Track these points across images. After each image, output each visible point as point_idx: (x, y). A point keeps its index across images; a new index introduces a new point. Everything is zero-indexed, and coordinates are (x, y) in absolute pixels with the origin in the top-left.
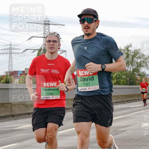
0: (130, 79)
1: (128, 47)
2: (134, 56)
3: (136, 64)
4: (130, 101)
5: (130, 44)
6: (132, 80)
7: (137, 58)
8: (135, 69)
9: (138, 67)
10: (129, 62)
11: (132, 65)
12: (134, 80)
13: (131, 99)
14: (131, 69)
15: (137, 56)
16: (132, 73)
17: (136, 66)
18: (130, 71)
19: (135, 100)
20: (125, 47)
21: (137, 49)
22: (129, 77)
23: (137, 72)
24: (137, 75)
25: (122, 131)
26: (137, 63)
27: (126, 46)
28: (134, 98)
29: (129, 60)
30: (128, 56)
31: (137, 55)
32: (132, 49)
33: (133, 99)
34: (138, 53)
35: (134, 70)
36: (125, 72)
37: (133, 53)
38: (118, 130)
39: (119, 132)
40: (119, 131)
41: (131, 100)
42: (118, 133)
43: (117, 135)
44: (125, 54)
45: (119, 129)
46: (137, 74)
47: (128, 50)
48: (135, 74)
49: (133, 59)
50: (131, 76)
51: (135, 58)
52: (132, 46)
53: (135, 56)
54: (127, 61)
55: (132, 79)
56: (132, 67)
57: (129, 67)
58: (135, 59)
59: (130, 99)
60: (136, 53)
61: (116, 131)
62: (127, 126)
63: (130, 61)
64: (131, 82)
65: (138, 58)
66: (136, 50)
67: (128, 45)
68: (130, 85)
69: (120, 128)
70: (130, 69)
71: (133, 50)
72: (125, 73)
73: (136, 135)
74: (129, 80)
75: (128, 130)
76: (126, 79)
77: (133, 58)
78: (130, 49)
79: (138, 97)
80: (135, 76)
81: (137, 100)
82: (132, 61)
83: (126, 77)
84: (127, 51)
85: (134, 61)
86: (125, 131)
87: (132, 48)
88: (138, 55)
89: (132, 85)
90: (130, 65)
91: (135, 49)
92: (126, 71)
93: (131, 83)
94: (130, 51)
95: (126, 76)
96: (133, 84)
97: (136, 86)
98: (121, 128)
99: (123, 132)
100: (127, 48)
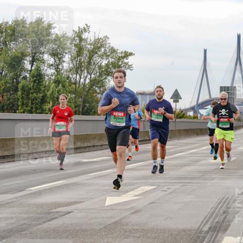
0: (84, 101)
1: (82, 32)
2: (93, 53)
3: (97, 69)
4: (82, 150)
5: (87, 25)
6: (88, 105)
7: (99, 56)
8: (95, 79)
9: (101, 75)
10: (83, 64)
11: (88, 72)
12: (93, 105)
13: (86, 145)
14: (88, 81)
16: (89, 90)
17: (98, 74)
18: (84, 85)
19: (94, 146)
20: (73, 31)
21: (101, 36)
22: (81, 97)
23: (100, 88)
24: (98, 93)
25: (64, 212)
26: (100, 67)
27: (77, 30)
28: (92, 142)
29: (83, 60)
30: (80, 52)
31: (101, 50)
32: (90, 37)
33: (89, 145)
34: (102, 46)
35: (93, 82)
36: (74, 86)
37: (91, 44)
39: (56, 216)
40: (57, 212)
41: (85, 148)
42: (53, 217)
43: (51, 222)
44: (73, 48)
45: (55, 209)
46: (98, 91)
47: (81, 39)
48: (95, 92)
49: (90, 58)
50: (87, 95)
51: (96, 55)
52: (90, 29)
53: (96, 53)
54: (78, 62)
55: (88, 103)
56: (89, 76)
57: (82, 76)
58: (96, 59)
59: (83, 145)
60: (99, 45)
61: (49, 213)
62: (75, 203)
63: (84, 62)
64: (85, 108)
65: (101, 57)
66: (99, 39)
67: (82, 27)
68: (83, 114)
69: (58, 207)
70: (85, 80)
71: (93, 40)
72: (72, 88)
73: (93, 221)
74: (82, 103)
75: (76, 211)
76: (75, 101)
77: (93, 56)
78: (85, 36)
79: (100, 140)
80: (95, 95)
81: (97, 146)
82: (89, 63)
83: (75, 98)
84: (78, 41)
85: (94, 63)
86: (70, 212)
87: (90, 35)
88: (103, 49)
89: (89, 114)
90: (86, 71)
91: (97, 38)
92: (75, 84)
93: (87, 111)
94: (86, 40)
95: (75, 94)
96: (91, 113)
97: (96, 117)
98: (60, 207)
99: (66, 214)
100: (79, 34)
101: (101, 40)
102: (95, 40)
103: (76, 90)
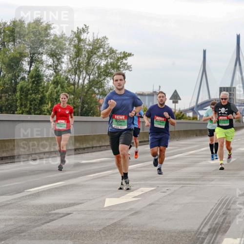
0: (83, 103)
1: (81, 32)
2: (91, 53)
3: (96, 69)
4: (81, 151)
5: (85, 25)
6: (86, 106)
7: (98, 57)
8: (93, 80)
9: (99, 76)
10: (82, 65)
11: (87, 73)
12: (92, 106)
13: (84, 146)
14: (86, 82)
15: (98, 52)
16: (88, 90)
17: (97, 75)
18: (83, 86)
19: (93, 147)
20: (72, 31)
21: (100, 36)
22: (80, 99)
23: (98, 88)
24: (97, 94)
25: (62, 213)
26: (99, 68)
27: (75, 30)
28: (91, 143)
29: (81, 61)
30: (78, 52)
31: (100, 51)
32: (88, 37)
33: (88, 146)
34: (101, 47)
35: (92, 83)
36: (72, 87)
37: (89, 45)
38: (53, 212)
39: (55, 217)
40: (56, 214)
41: (84, 149)
42: (51, 218)
43: (49, 224)
44: (72, 48)
45: (54, 210)
46: (97, 92)
47: (80, 40)
48: (94, 92)
49: (89, 58)
50: (86, 96)
51: (95, 56)
52: (89, 30)
53: (95, 54)
54: (76, 63)
55: (87, 104)
56: (88, 77)
57: (81, 77)
58: (95, 59)
59: (82, 147)
60: (98, 46)
61: (48, 215)
62: (74, 204)
63: (83, 63)
64: (84, 109)
65: (100, 57)
66: (97, 40)
67: (80, 28)
68: (82, 115)
69: (57, 209)
70: (84, 81)
71: (91, 40)
72: (71, 89)
73: (92, 223)
74: (81, 104)
75: (74, 213)
76: (74, 103)
77: (91, 56)
78: (83, 36)
79: (99, 141)
80: (93, 95)
81: (96, 147)
82: (88, 64)
83: (74, 99)
84: (76, 42)
85: (93, 64)
86: (69, 214)
87: (88, 35)
88: (102, 50)
89: (88, 115)
90: (84, 72)
91: (95, 38)
92: (74, 84)
93: (86, 113)
94: (84, 41)
95: (73, 95)
96: (90, 114)
97: (95, 118)
98: (59, 209)
99: (64, 216)
100: (78, 35)
101: (100, 41)
102: (94, 41)
103: (74, 91)
